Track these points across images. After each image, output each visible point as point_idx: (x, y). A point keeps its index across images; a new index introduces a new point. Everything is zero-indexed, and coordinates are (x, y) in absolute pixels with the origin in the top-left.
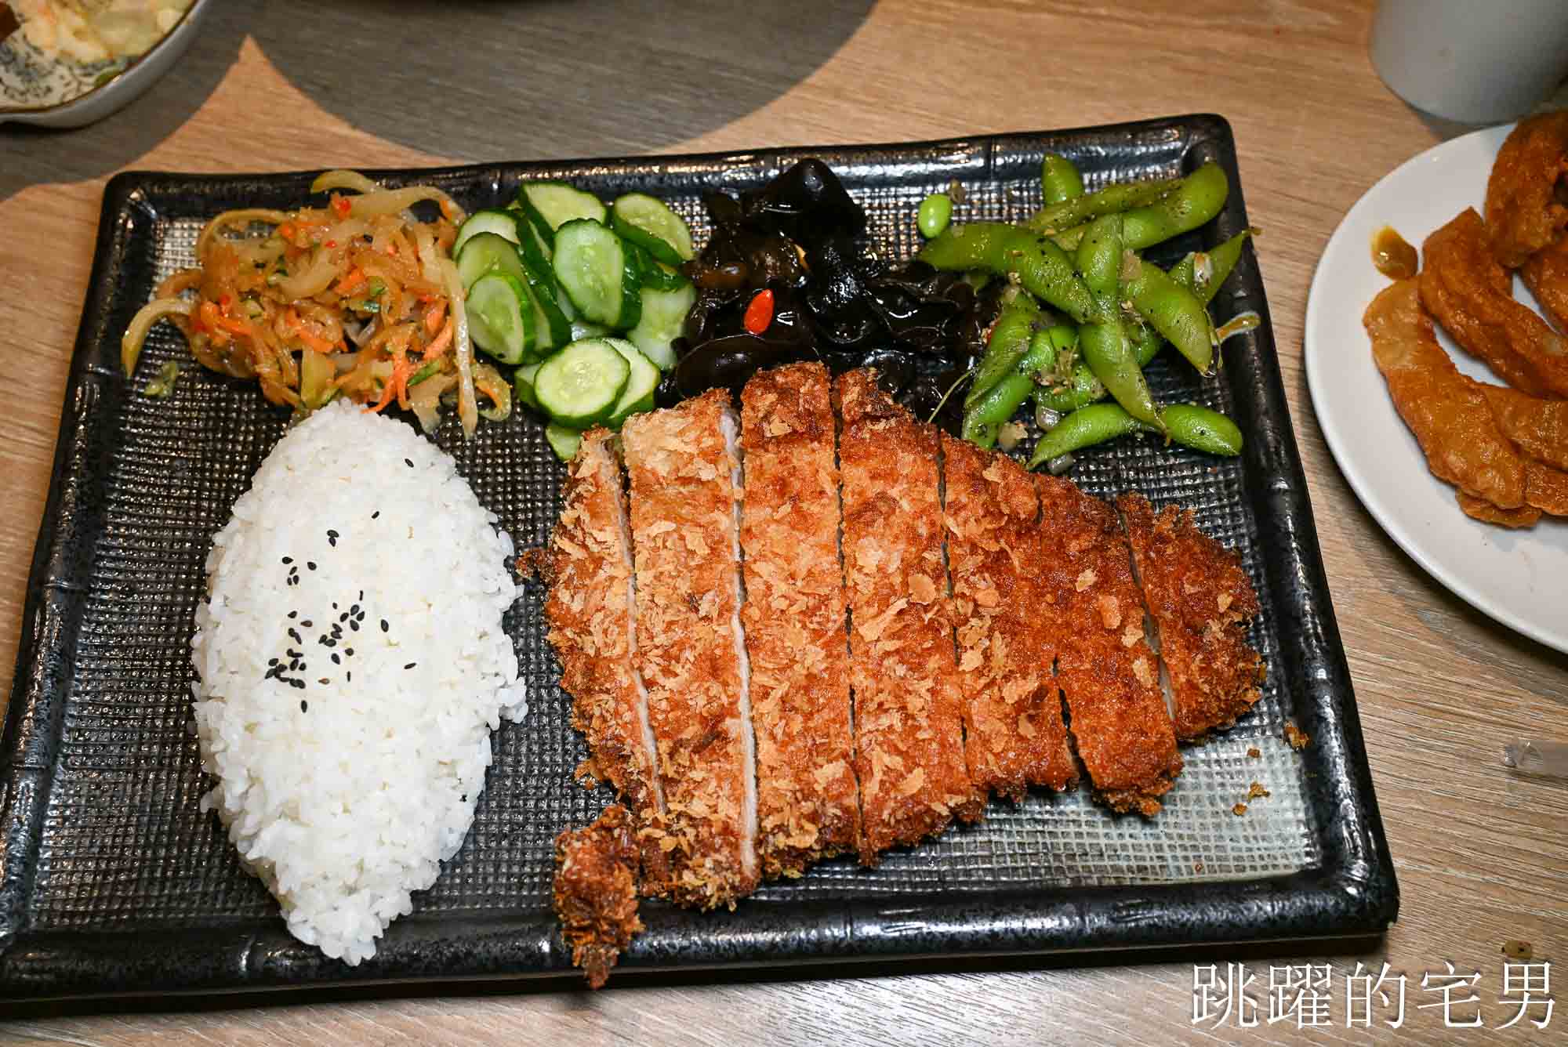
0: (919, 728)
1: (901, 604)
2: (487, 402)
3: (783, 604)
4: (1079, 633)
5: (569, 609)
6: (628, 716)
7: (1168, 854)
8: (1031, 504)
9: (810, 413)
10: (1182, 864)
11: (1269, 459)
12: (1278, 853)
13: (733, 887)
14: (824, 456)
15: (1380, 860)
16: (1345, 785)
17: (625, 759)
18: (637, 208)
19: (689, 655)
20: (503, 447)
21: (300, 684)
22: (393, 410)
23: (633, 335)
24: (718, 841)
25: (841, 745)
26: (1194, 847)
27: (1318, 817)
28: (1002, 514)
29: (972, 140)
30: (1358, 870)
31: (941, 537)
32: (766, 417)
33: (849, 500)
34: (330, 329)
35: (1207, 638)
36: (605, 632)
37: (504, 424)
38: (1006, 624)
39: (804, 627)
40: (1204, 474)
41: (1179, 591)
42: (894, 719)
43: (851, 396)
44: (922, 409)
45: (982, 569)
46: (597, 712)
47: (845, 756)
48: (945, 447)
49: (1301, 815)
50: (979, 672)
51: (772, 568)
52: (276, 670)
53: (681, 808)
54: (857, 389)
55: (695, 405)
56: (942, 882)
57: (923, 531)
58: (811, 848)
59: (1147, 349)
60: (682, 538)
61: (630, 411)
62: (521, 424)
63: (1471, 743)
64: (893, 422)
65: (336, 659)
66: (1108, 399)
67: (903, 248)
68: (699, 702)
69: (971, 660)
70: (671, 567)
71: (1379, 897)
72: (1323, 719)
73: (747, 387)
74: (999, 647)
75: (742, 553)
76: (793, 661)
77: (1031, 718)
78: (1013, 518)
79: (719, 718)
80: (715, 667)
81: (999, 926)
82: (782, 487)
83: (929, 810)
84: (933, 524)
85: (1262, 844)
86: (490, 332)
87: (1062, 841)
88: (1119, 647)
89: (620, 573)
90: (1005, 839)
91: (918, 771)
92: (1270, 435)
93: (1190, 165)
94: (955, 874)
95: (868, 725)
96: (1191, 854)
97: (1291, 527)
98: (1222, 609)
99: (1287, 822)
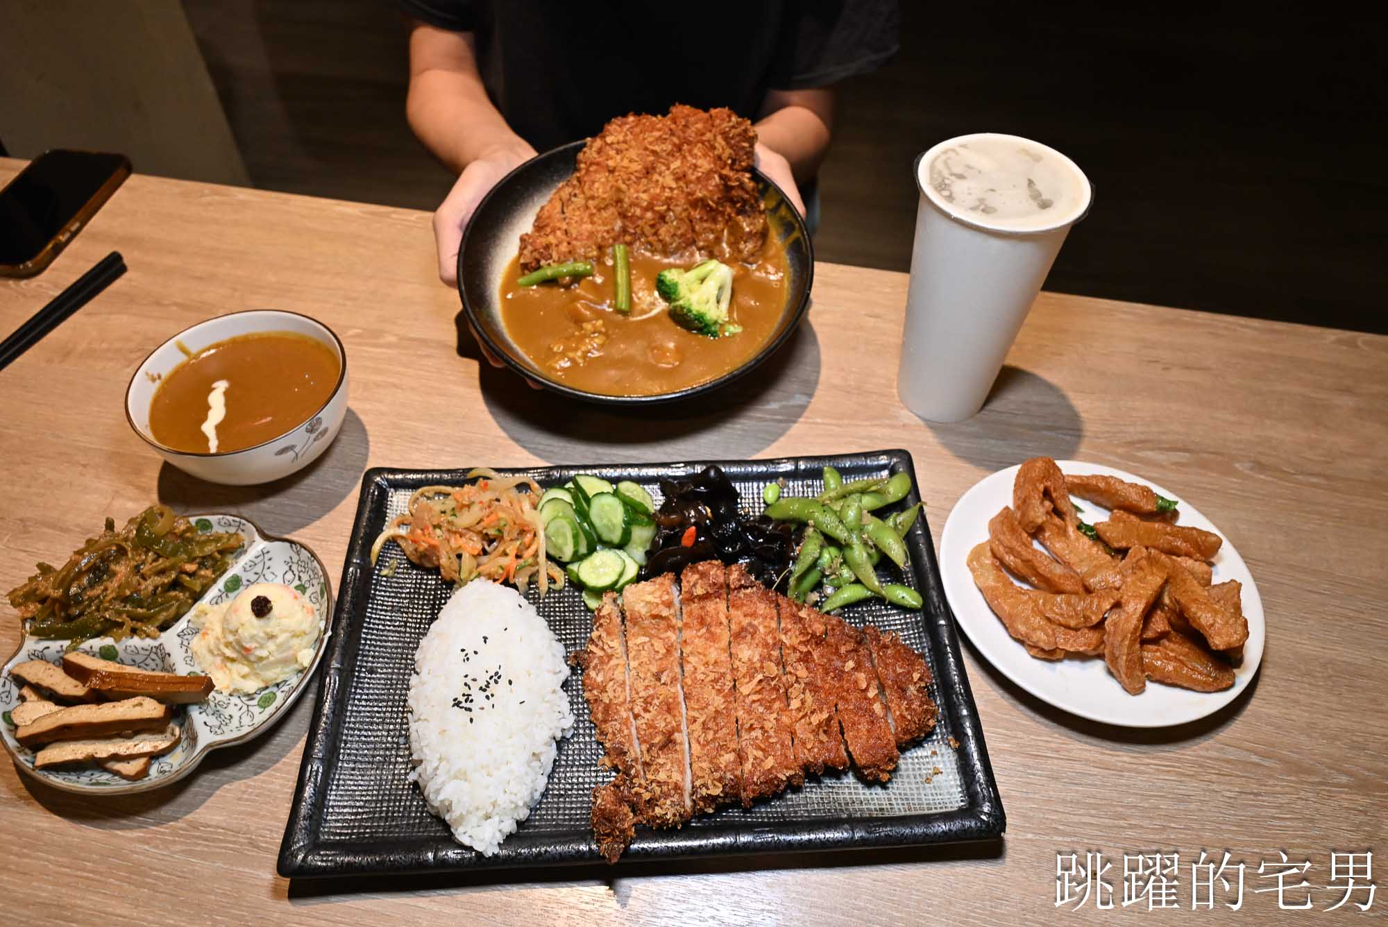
0: (770, 737)
1: (760, 677)
2: (552, 580)
3: (702, 677)
4: (847, 691)
5: (595, 681)
6: (626, 732)
7: (894, 802)
8: (822, 628)
9: (715, 584)
10: (901, 807)
11: (935, 611)
12: (948, 801)
13: (680, 815)
14: (722, 606)
15: (996, 801)
16: (978, 766)
17: (625, 753)
18: (627, 488)
19: (656, 702)
20: (559, 603)
21: (469, 710)
22: (506, 583)
23: (626, 548)
24: (673, 792)
25: (733, 745)
26: (907, 799)
27: (966, 783)
28: (808, 633)
29: (789, 459)
30: (986, 808)
31: (780, 645)
32: (694, 585)
33: (733, 627)
34: (476, 544)
35: (909, 693)
36: (614, 691)
37: (560, 591)
38: (812, 687)
39: (713, 688)
40: (905, 618)
41: (894, 671)
42: (757, 733)
43: (735, 576)
44: (769, 584)
45: (799, 660)
46: (610, 730)
47: (734, 750)
48: (780, 601)
49: (959, 783)
50: (799, 710)
51: (696, 659)
52: (457, 704)
53: (653, 778)
54: (737, 573)
55: (659, 580)
56: (783, 816)
57: (770, 641)
58: (718, 796)
59: (876, 559)
60: (652, 645)
61: (627, 583)
62: (568, 592)
63: (1052, 770)
64: (755, 589)
65: (487, 697)
66: (857, 581)
67: (757, 510)
68: (661, 725)
69: (795, 704)
70: (646, 659)
71: (996, 820)
72: (966, 734)
73: (684, 571)
74: (809, 697)
75: (682, 653)
76: (708, 704)
77: (825, 732)
78: (813, 635)
79: (671, 733)
80: (669, 708)
81: (812, 836)
82: (702, 622)
83: (776, 777)
84: (775, 638)
85: (940, 797)
86: (555, 546)
87: (842, 796)
88: (866, 698)
89: (622, 662)
90: (814, 796)
91: (770, 758)
92: (935, 599)
93: (893, 472)
94: (790, 813)
95: (745, 735)
96: (905, 802)
97: (947, 642)
98: (915, 680)
99: (951, 786)
